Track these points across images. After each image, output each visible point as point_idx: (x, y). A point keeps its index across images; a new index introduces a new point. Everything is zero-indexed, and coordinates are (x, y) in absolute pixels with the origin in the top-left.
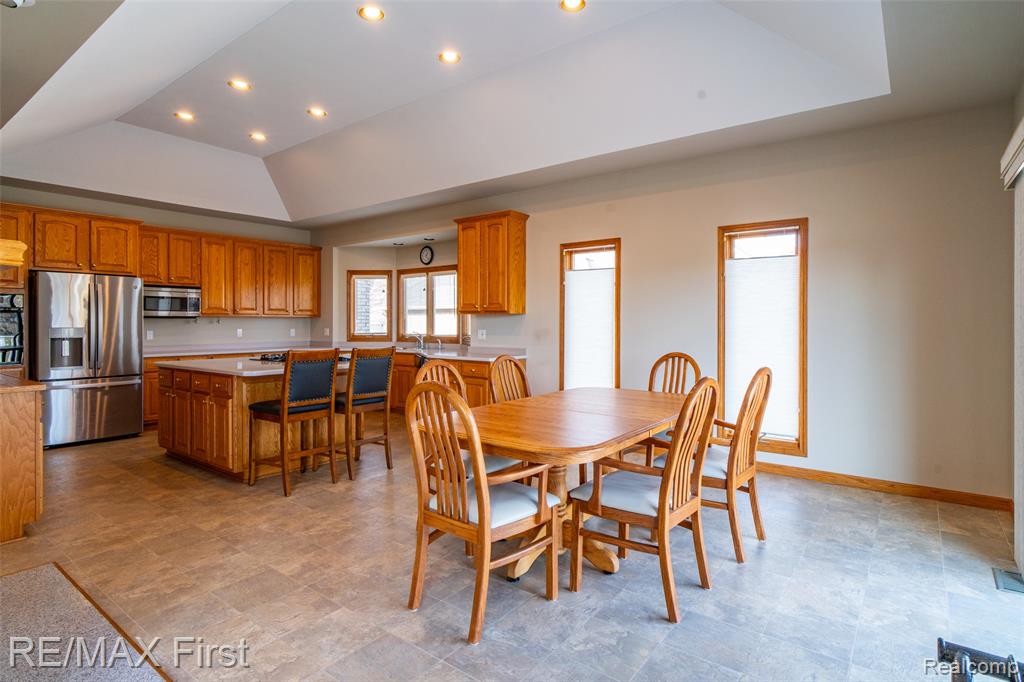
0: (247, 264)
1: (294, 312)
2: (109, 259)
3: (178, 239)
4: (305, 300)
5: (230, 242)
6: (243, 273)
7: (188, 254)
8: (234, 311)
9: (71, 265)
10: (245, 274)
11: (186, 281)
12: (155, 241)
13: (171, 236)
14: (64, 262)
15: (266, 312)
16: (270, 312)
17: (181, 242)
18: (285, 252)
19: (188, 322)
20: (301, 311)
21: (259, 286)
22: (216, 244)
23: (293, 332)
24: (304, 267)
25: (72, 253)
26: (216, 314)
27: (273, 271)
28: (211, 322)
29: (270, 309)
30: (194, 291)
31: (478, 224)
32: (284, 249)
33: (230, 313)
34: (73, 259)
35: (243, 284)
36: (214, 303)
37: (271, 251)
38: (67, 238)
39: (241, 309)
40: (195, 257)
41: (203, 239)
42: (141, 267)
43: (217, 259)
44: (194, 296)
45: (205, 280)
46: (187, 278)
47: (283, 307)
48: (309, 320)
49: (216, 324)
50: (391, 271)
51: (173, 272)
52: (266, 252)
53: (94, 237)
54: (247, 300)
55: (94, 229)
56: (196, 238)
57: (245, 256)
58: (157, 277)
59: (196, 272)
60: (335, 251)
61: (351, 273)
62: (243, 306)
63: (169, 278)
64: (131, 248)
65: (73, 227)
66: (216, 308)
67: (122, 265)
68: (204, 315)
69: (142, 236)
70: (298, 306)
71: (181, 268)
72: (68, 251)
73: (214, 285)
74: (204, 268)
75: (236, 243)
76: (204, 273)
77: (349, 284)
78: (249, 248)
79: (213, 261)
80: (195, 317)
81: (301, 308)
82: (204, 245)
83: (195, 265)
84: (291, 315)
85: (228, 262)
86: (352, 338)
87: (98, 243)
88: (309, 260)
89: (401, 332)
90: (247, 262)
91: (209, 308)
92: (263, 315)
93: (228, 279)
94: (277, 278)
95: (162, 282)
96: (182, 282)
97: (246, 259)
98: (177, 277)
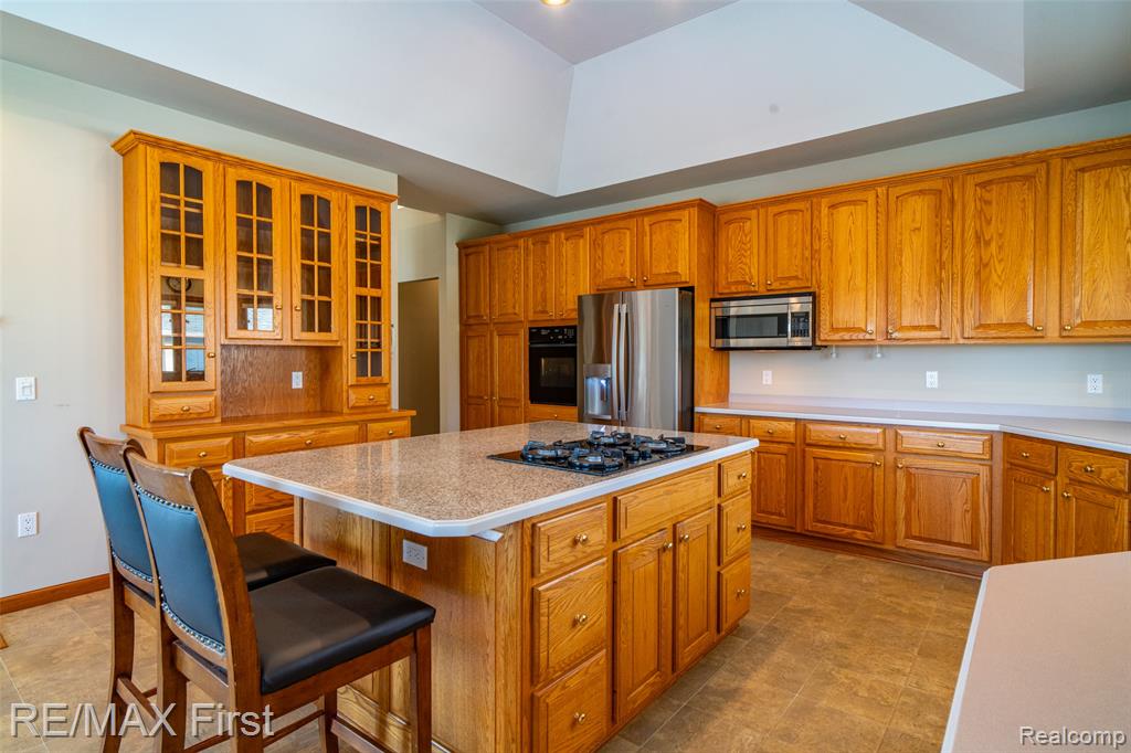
0: (917, 230)
1: (1061, 330)
2: (661, 267)
3: (779, 214)
6: (907, 253)
8: (886, 334)
10: (912, 252)
11: (791, 284)
12: (746, 225)
13: (770, 208)
14: (619, 279)
17: (785, 217)
20: (1087, 326)
22: (850, 203)
25: (626, 267)
26: (848, 341)
27: (991, 232)
33: (878, 337)
34: (627, 274)
35: (907, 275)
37: (983, 185)
38: (621, 248)
39: (901, 329)
41: (825, 202)
42: (728, 270)
43: (852, 231)
45: (825, 277)
46: (795, 277)
47: (1021, 319)
51: (771, 271)
53: (647, 239)
54: (916, 308)
55: (647, 228)
57: (913, 213)
59: (812, 264)
62: (906, 322)
64: (686, 244)
65: (628, 232)
66: (848, 329)
67: (676, 273)
69: (728, 223)
71: (786, 262)
72: (622, 265)
73: (842, 284)
74: (825, 256)
75: (895, 187)
76: (824, 264)
79: (842, 238)
81: (1087, 318)
82: (825, 211)
83: (807, 254)
84: (1051, 338)
87: (651, 247)
90: (918, 225)
91: (834, 330)
92: (961, 341)
93: (873, 267)
94: (1000, 248)
95: (755, 292)
96: (786, 287)
97: (913, 220)
98: (776, 280)
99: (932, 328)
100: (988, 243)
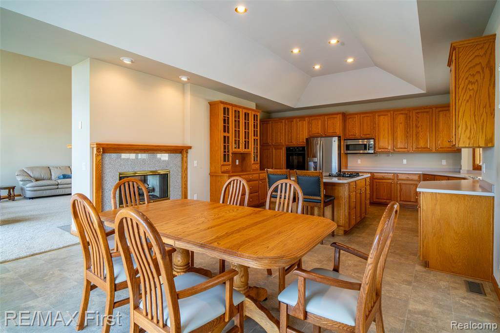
0: (401, 123)
1: (436, 149)
2: (331, 130)
3: (364, 116)
4: (444, 142)
5: (392, 112)
6: (398, 129)
7: (369, 123)
8: (393, 150)
10: (400, 129)
11: (368, 136)
16: (417, 150)
17: (366, 118)
18: (428, 112)
21: (409, 135)
22: (383, 115)
26: (384, 151)
27: (419, 125)
29: (417, 148)
30: (372, 140)
32: (427, 110)
33: (391, 151)
35: (399, 135)
36: (382, 146)
37: (417, 113)
38: (318, 124)
39: (398, 149)
40: (372, 124)
41: (376, 114)
43: (384, 122)
44: (371, 143)
45: (377, 134)
46: (369, 134)
51: (362, 132)
52: (414, 114)
53: (326, 122)
54: (401, 143)
55: (326, 119)
56: (372, 113)
58: (355, 135)
59: (373, 131)
62: (398, 147)
63: (360, 136)
64: (338, 124)
65: (320, 120)
66: (383, 148)
68: (377, 152)
71: (366, 130)
72: (318, 129)
73: (382, 136)
74: (377, 129)
75: (395, 112)
76: (377, 131)
78: (403, 114)
79: (381, 124)
80: (372, 153)
82: (377, 117)
83: (372, 128)
84: (434, 151)
85: (389, 124)
91: (380, 148)
92: (412, 152)
93: (390, 132)
94: (421, 129)
95: (357, 138)
96: (366, 137)
97: (400, 121)
98: (363, 135)
99: (405, 148)
100: (418, 127)
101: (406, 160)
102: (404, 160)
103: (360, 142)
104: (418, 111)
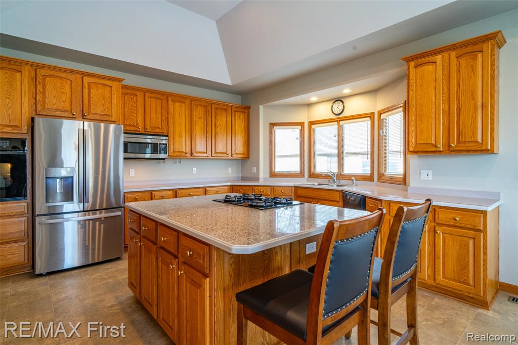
0: (200, 118)
1: (232, 155)
2: (98, 109)
3: (151, 97)
4: (239, 146)
5: (189, 100)
6: (197, 125)
7: (159, 110)
8: (192, 154)
9: (66, 114)
10: (199, 125)
11: (157, 130)
12: (135, 98)
13: (147, 94)
14: (61, 111)
15: (213, 155)
16: (216, 155)
17: (154, 100)
18: (226, 110)
19: (159, 163)
20: (237, 154)
21: (209, 135)
22: (180, 102)
23: (230, 170)
24: (239, 122)
25: (67, 104)
26: (179, 157)
27: (218, 124)
28: (176, 163)
29: (216, 153)
30: (164, 138)
31: (439, 58)
32: (225, 107)
33: (189, 155)
34: (69, 109)
35: (198, 132)
36: (177, 148)
38: (63, 91)
39: (196, 152)
40: (164, 112)
41: (170, 98)
42: (124, 118)
43: (179, 112)
44: (164, 142)
45: (171, 129)
46: (158, 128)
47: (225, 151)
48: (240, 161)
49: (178, 163)
50: (303, 123)
51: (148, 123)
52: (213, 109)
53: (86, 91)
54: (200, 146)
55: (86, 84)
56: (165, 97)
57: (199, 112)
58: (137, 127)
59: (165, 123)
60: (261, 108)
61: (273, 125)
62: (197, 151)
63: (145, 128)
64: (115, 101)
65: (69, 82)
66: (179, 152)
67: (108, 115)
68: (170, 157)
69: (124, 94)
70: (235, 151)
71: (154, 120)
72: (64, 102)
73: (177, 134)
74: (171, 121)
75: (192, 102)
76: (171, 125)
77: (271, 133)
78: (201, 105)
79: (177, 115)
80: (164, 159)
81: (237, 152)
82: (170, 102)
83: (163, 118)
84: (230, 157)
85: (187, 116)
86: (273, 175)
87: (89, 95)
88: (242, 116)
89: (312, 171)
90: (200, 116)
91: (174, 152)
92: (211, 158)
93: (187, 129)
94: (220, 129)
95: (140, 131)
96: (154, 131)
97: (199, 114)
98: (151, 127)
99: (204, 153)
100: (218, 127)
101: (195, 169)
102: (194, 169)
103: (149, 139)
104: (218, 106)
